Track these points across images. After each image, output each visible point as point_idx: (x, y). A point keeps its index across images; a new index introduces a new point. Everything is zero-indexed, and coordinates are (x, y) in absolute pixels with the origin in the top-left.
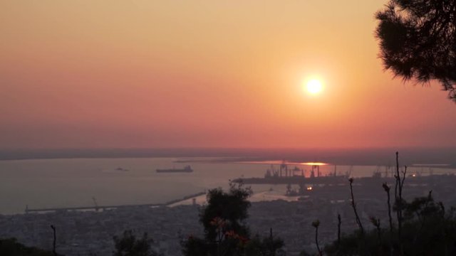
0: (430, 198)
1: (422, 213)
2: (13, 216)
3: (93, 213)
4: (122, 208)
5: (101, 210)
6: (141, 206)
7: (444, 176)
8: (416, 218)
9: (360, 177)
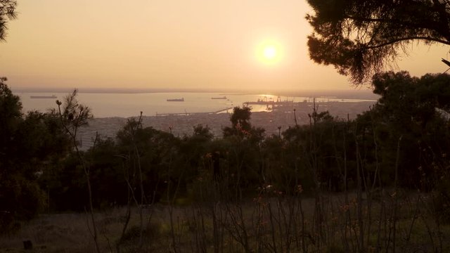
0: (328, 112)
1: (325, 118)
3: (184, 116)
5: (188, 115)
6: (205, 113)
7: (334, 102)
9: (298, 102)
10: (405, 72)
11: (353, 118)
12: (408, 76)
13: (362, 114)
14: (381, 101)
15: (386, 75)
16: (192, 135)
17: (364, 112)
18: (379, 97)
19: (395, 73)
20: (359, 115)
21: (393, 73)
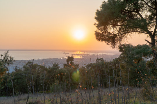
0: (102, 58)
1: (101, 61)
4: (54, 59)
5: (50, 59)
6: (57, 59)
10: (131, 44)
11: (112, 60)
12: (132, 45)
13: (115, 59)
14: (122, 54)
15: (123, 45)
16: (52, 66)
17: (115, 58)
18: (121, 53)
20: (114, 59)
21: (126, 44)
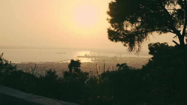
1: (124, 67)
2: (18, 64)
3: (39, 64)
4: (47, 63)
5: (41, 63)
8: (122, 69)
9: (111, 57)
10: (166, 43)
11: (141, 67)
12: (167, 45)
13: (145, 65)
14: (152, 58)
15: (156, 44)
18: (151, 56)
19: (161, 43)
20: (143, 66)
21: (159, 43)
